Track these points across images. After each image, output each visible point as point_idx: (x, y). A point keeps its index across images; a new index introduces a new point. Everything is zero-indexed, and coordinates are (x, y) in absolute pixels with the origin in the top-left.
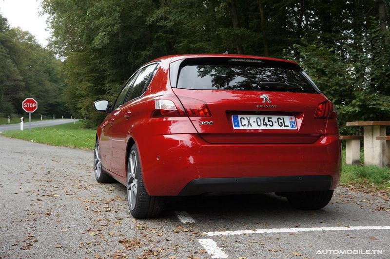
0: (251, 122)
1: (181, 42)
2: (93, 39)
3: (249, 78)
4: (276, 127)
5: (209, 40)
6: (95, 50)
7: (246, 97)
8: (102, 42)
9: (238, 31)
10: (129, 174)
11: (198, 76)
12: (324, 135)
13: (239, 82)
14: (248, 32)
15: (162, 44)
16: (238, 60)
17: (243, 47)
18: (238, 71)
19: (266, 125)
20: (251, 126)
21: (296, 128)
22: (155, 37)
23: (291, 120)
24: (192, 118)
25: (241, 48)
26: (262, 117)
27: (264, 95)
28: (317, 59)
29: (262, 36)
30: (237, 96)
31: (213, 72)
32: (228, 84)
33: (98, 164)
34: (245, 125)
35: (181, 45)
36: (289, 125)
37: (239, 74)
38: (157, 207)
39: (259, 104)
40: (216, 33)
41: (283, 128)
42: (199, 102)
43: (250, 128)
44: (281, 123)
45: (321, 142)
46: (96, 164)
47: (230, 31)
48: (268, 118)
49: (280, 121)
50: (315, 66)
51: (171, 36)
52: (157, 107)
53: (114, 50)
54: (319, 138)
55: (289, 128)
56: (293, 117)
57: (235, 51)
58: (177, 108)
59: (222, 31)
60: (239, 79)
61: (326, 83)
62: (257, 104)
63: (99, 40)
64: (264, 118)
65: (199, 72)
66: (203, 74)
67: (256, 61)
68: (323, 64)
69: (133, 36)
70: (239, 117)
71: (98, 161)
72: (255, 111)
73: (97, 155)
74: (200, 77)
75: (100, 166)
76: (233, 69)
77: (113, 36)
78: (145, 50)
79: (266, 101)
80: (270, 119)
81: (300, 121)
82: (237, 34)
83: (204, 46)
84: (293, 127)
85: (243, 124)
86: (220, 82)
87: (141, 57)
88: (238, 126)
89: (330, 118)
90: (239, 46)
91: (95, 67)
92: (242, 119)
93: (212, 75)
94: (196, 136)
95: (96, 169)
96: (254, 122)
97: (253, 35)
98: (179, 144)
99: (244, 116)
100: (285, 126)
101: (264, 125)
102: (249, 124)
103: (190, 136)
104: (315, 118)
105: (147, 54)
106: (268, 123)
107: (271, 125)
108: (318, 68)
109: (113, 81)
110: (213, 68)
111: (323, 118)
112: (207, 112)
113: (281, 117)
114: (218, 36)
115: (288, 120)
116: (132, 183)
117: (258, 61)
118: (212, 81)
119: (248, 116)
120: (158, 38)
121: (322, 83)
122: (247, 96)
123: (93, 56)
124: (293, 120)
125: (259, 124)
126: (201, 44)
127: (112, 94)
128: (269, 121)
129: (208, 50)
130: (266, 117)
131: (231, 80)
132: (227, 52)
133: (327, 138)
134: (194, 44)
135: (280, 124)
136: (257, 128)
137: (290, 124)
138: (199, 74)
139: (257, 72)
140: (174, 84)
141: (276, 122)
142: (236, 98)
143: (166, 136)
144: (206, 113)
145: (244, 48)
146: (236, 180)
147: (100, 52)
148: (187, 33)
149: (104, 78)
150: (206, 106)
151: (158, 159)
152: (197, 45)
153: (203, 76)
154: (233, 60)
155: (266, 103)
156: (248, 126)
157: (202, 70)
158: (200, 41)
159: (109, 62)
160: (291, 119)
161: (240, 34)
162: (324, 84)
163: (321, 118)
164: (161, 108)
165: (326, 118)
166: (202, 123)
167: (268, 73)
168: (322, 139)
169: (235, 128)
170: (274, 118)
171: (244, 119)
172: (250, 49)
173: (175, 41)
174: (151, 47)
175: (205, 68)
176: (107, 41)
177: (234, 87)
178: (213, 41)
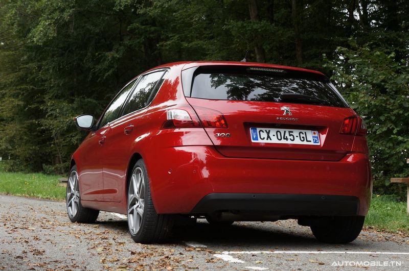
0: (271, 135)
1: (167, 39)
2: (29, 31)
3: (272, 90)
4: (297, 141)
5: (212, 38)
6: (30, 48)
7: (267, 110)
8: (45, 35)
9: (257, 25)
10: (131, 196)
11: (212, 86)
12: (351, 153)
13: (258, 95)
14: (272, 27)
15: (138, 40)
16: (257, 69)
17: (264, 50)
18: (259, 82)
19: (287, 139)
20: (271, 139)
21: (319, 144)
22: (128, 30)
23: (314, 135)
24: (207, 130)
25: (262, 52)
26: (282, 131)
27: (285, 108)
28: (371, 69)
29: (294, 33)
30: (256, 108)
31: (229, 82)
32: (246, 97)
33: (73, 199)
34: (264, 138)
35: (169, 42)
36: (312, 141)
37: (259, 85)
38: (165, 229)
39: (279, 117)
40: (224, 27)
41: (305, 143)
42: (215, 112)
43: (269, 141)
44: (303, 137)
45: (348, 160)
46: (70, 200)
47: (245, 25)
48: (290, 132)
49: (302, 135)
50: (369, 79)
51: (153, 29)
52: (169, 118)
53: (61, 48)
54: (345, 156)
55: (312, 143)
56: (316, 132)
57: (252, 55)
58: (191, 119)
59: (233, 25)
60: (259, 91)
61: (384, 105)
62: (277, 116)
63: (40, 32)
64: (285, 132)
65: (212, 81)
66: (217, 84)
67: (277, 71)
68: (382, 77)
69: (92, 28)
70: (258, 129)
71: (72, 195)
72: (275, 124)
73: (72, 188)
74: (214, 87)
75: (78, 201)
76: (252, 79)
77: (62, 26)
78: (110, 50)
79: (287, 114)
80: (291, 133)
81: (323, 137)
82: (256, 30)
83: (204, 47)
84: (315, 142)
85: (262, 138)
86: (236, 94)
87: (105, 60)
88: (257, 139)
89: (357, 135)
90: (258, 48)
91: (26, 75)
92: (261, 132)
93: (228, 86)
94: (212, 148)
95: (71, 205)
96: (274, 135)
97: (280, 32)
98: (191, 159)
99: (264, 129)
100: (307, 141)
101: (284, 139)
102: (269, 137)
103: (205, 149)
104: (341, 133)
105: (115, 56)
106: (289, 137)
107: (292, 139)
108: (374, 82)
109: (57, 97)
110: (227, 77)
111: (350, 133)
112: (223, 123)
113: (303, 131)
114: (227, 32)
115: (310, 135)
116: (135, 204)
117: (280, 71)
118: (228, 93)
119: (268, 129)
120: (132, 31)
121: (378, 104)
122: (268, 108)
123: (25, 57)
124: (316, 135)
125: (279, 138)
126: (200, 42)
127: (56, 117)
128: (290, 135)
129: (210, 52)
130: (287, 131)
131: (249, 93)
132: (244, 60)
133: (354, 156)
134: (189, 42)
135: (302, 139)
136: (277, 141)
137: (312, 139)
138: (212, 84)
139: (282, 83)
140: (187, 94)
141: (297, 136)
142: (255, 110)
143: (177, 149)
144: (221, 125)
145: (266, 51)
146: (254, 196)
147: (39, 52)
148: (179, 26)
149: (43, 92)
150: (222, 117)
151: (170, 173)
152: (194, 43)
153: (216, 87)
154: (252, 69)
155: (287, 115)
156: (267, 139)
157: (216, 79)
158: (197, 38)
159: (54, 68)
160: (314, 133)
161: (259, 30)
162: (382, 105)
163: (347, 134)
164: (173, 118)
165: (353, 134)
166: (219, 134)
167: (295, 86)
168: (349, 156)
169: (253, 141)
170: (296, 133)
171: (263, 132)
172: (275, 53)
173: (160, 36)
174: (120, 45)
175: (219, 77)
176: (52, 34)
177: (253, 100)
178: (218, 39)
